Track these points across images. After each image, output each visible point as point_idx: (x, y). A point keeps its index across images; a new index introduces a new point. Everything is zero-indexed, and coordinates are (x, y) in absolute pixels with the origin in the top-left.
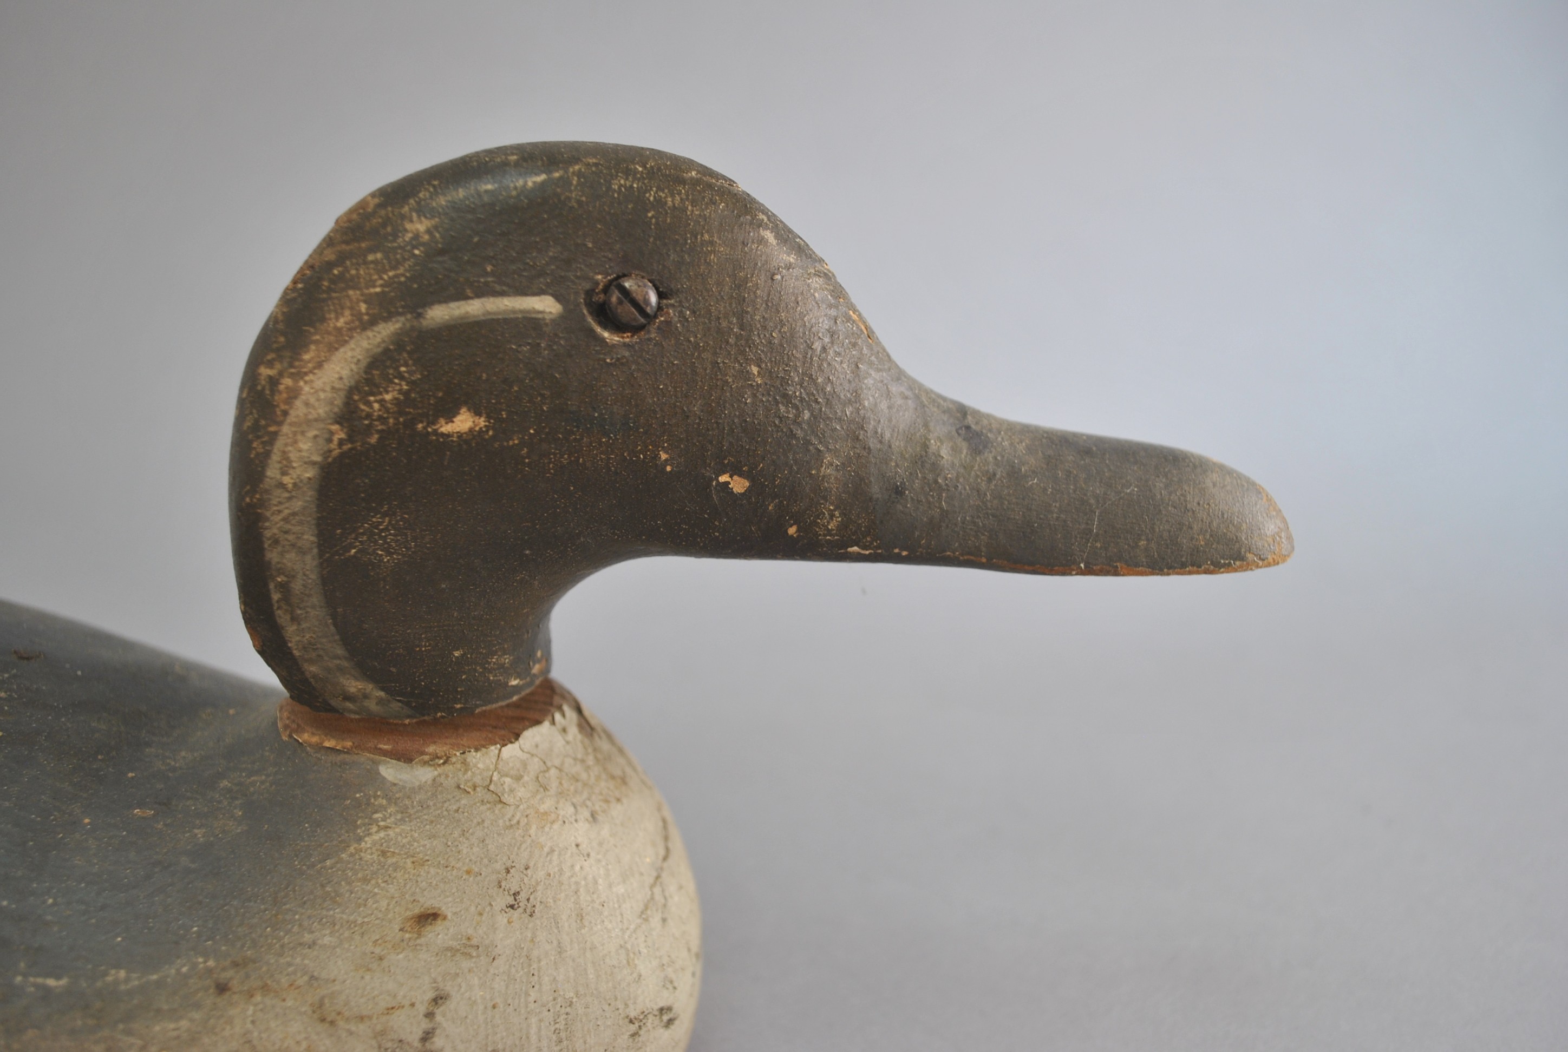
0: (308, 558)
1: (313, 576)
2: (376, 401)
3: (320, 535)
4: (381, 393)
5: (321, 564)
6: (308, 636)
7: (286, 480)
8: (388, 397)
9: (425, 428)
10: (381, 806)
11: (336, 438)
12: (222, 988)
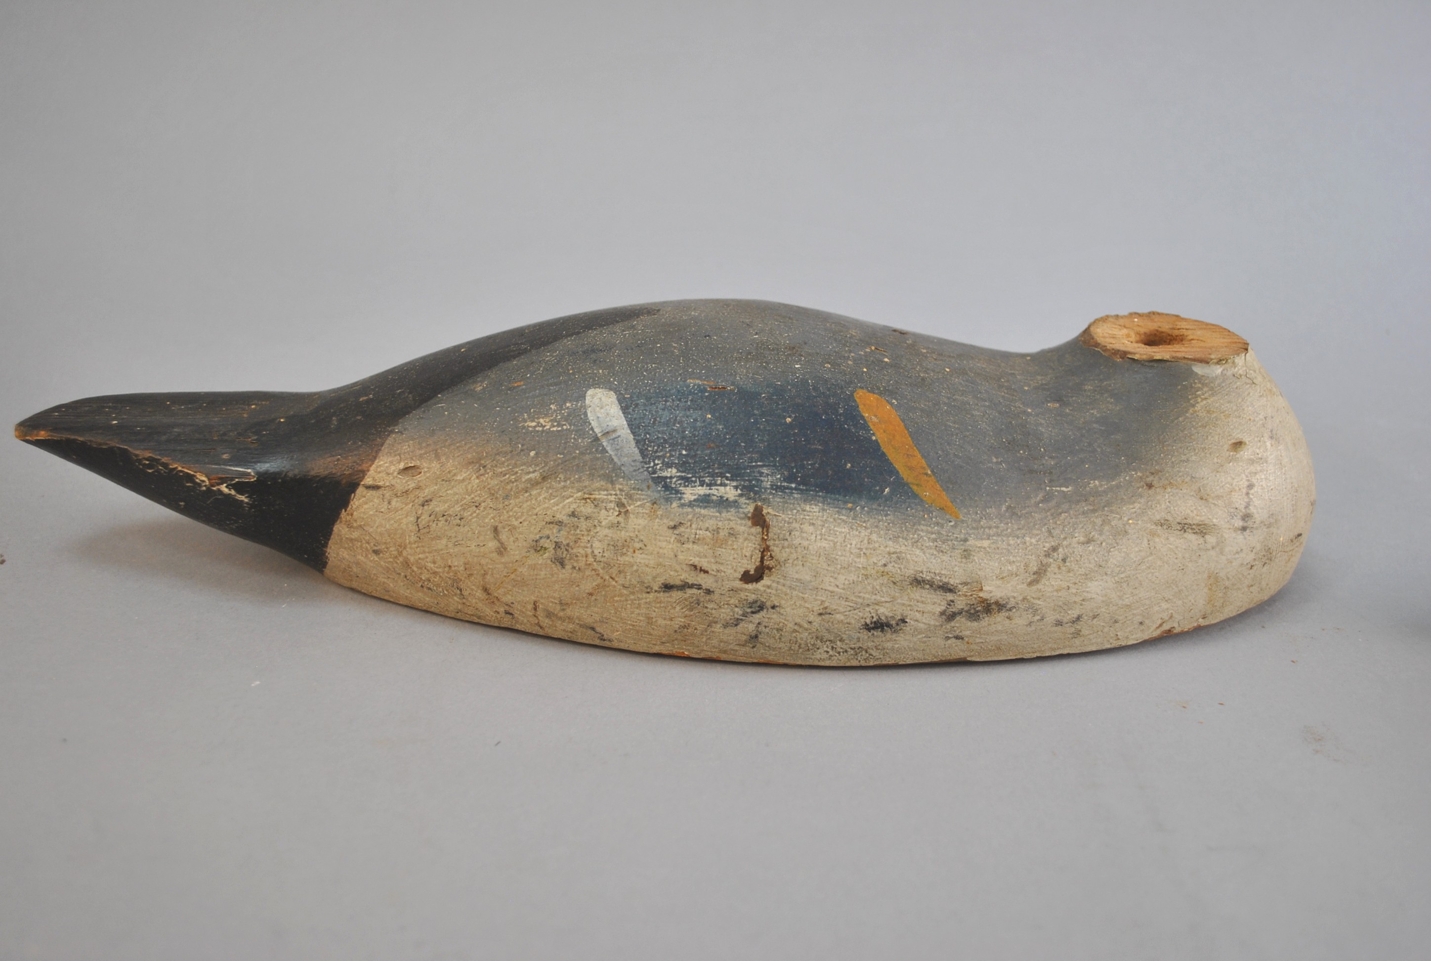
12: (1150, 486)
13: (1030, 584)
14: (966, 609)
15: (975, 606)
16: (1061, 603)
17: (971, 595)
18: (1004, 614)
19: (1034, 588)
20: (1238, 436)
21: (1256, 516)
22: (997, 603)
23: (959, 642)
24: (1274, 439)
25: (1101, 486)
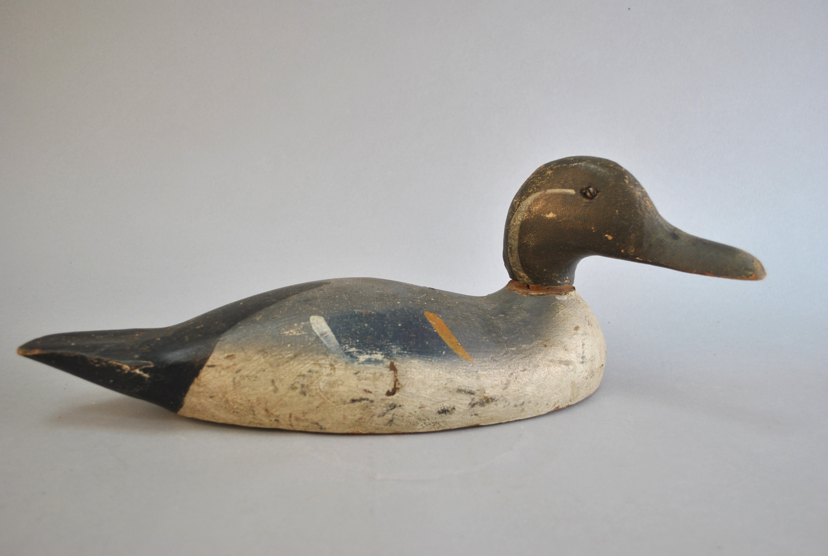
0: (516, 242)
1: (516, 246)
2: (534, 208)
3: (519, 237)
4: (535, 207)
5: (518, 243)
6: (514, 260)
7: (514, 224)
8: (537, 208)
9: (543, 215)
10: (559, 305)
11: (525, 216)
12: (546, 346)
13: (504, 389)
14: (479, 401)
15: (483, 400)
16: (516, 397)
17: (481, 395)
18: (494, 403)
19: (505, 391)
20: (576, 324)
21: (587, 357)
22: (491, 398)
23: (476, 417)
24: (590, 325)
25: (527, 347)
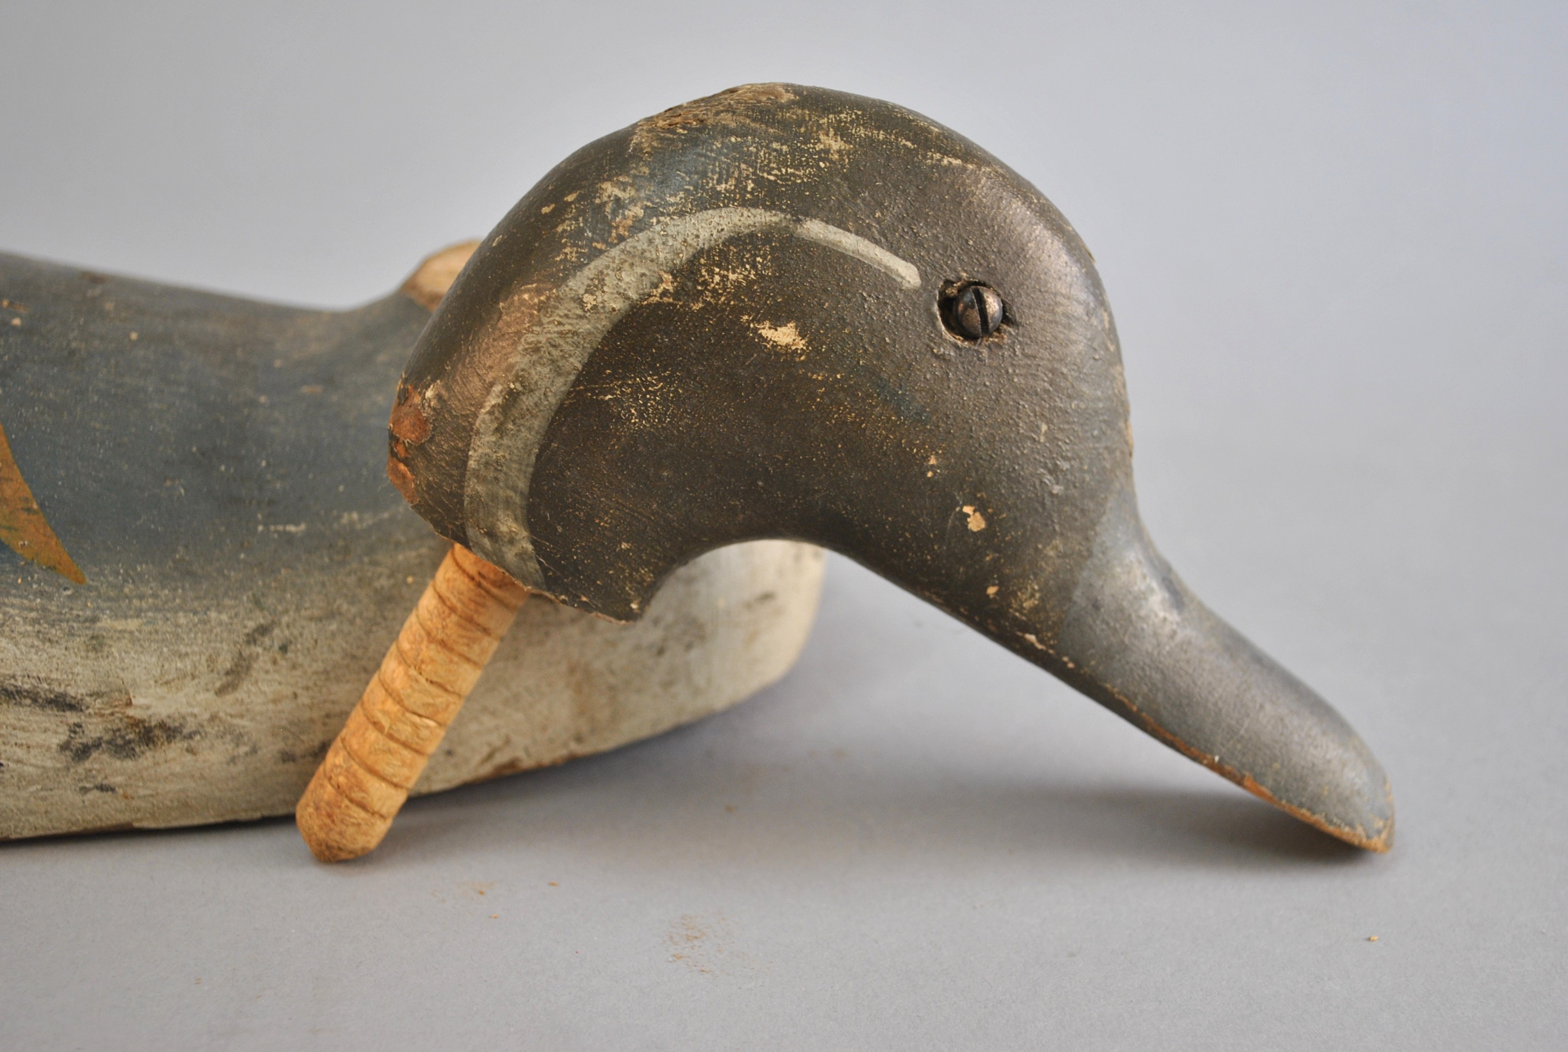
7: (588, 299)
13: (221, 692)
14: (107, 737)
15: (123, 733)
16: (284, 723)
17: (112, 714)
18: (178, 746)
19: (229, 698)
22: (162, 726)
23: (108, 796)
